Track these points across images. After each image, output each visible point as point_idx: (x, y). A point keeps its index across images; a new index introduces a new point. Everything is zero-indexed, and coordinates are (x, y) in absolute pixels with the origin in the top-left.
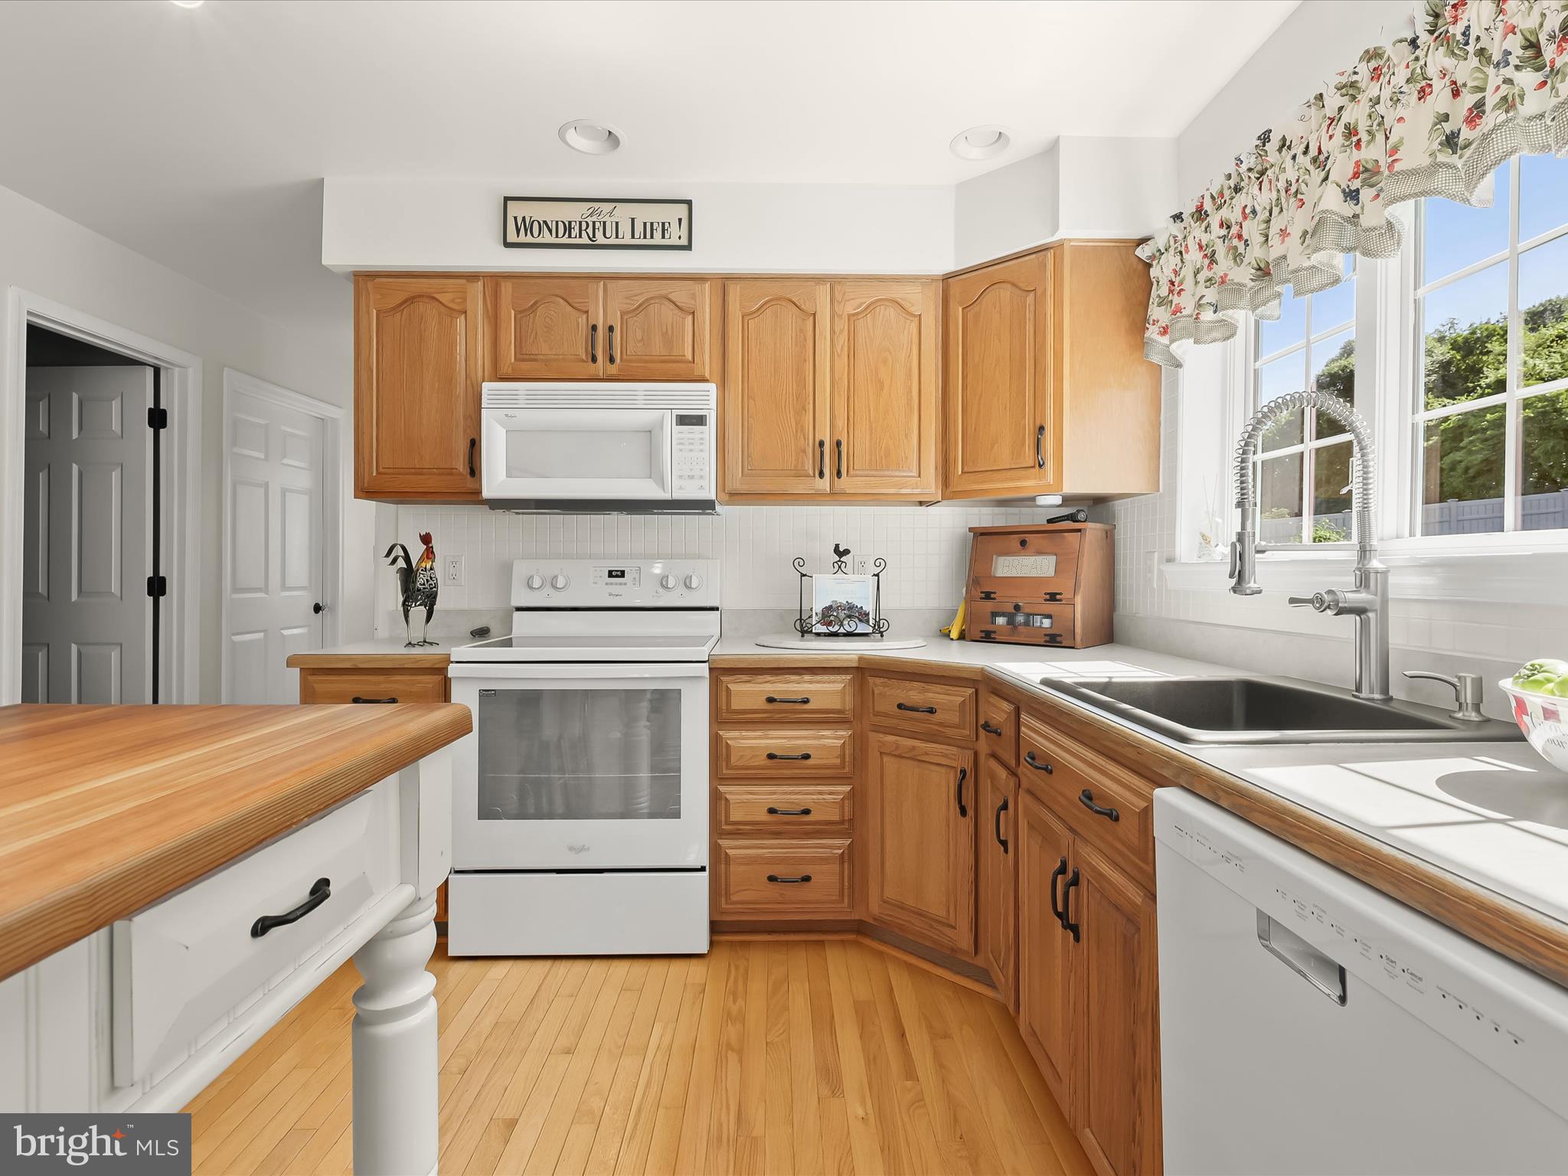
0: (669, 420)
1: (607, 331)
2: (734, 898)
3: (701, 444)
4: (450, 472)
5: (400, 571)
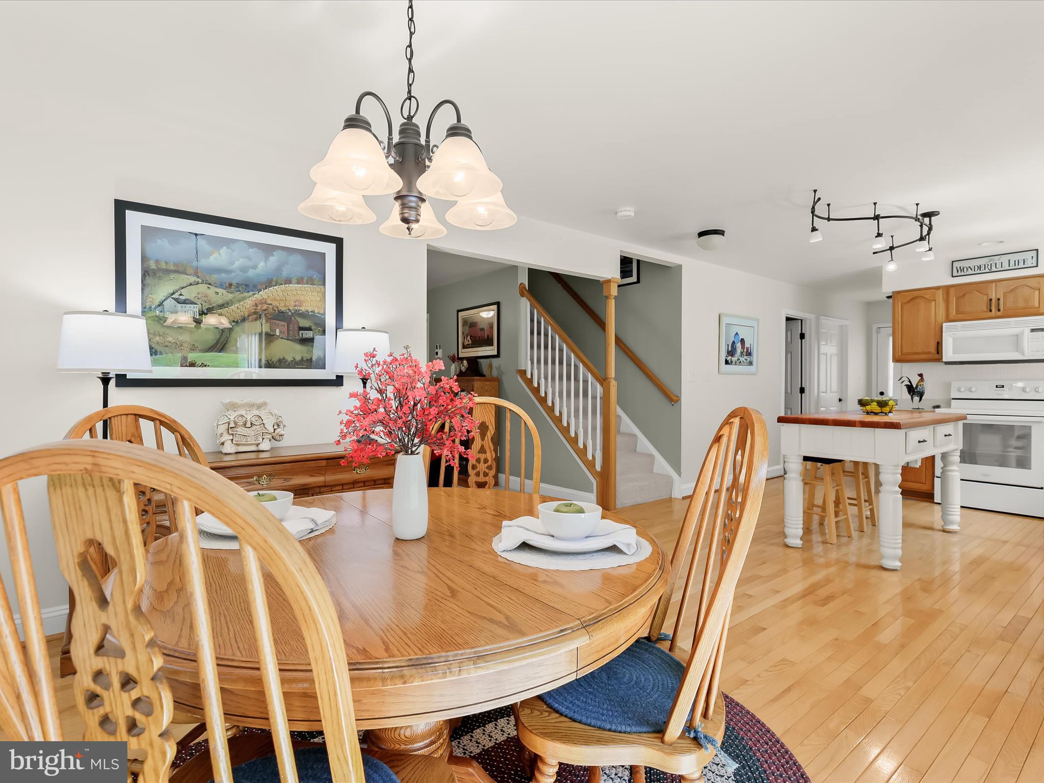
0: (1027, 331)
1: (997, 300)
4: (929, 353)
5: (907, 386)
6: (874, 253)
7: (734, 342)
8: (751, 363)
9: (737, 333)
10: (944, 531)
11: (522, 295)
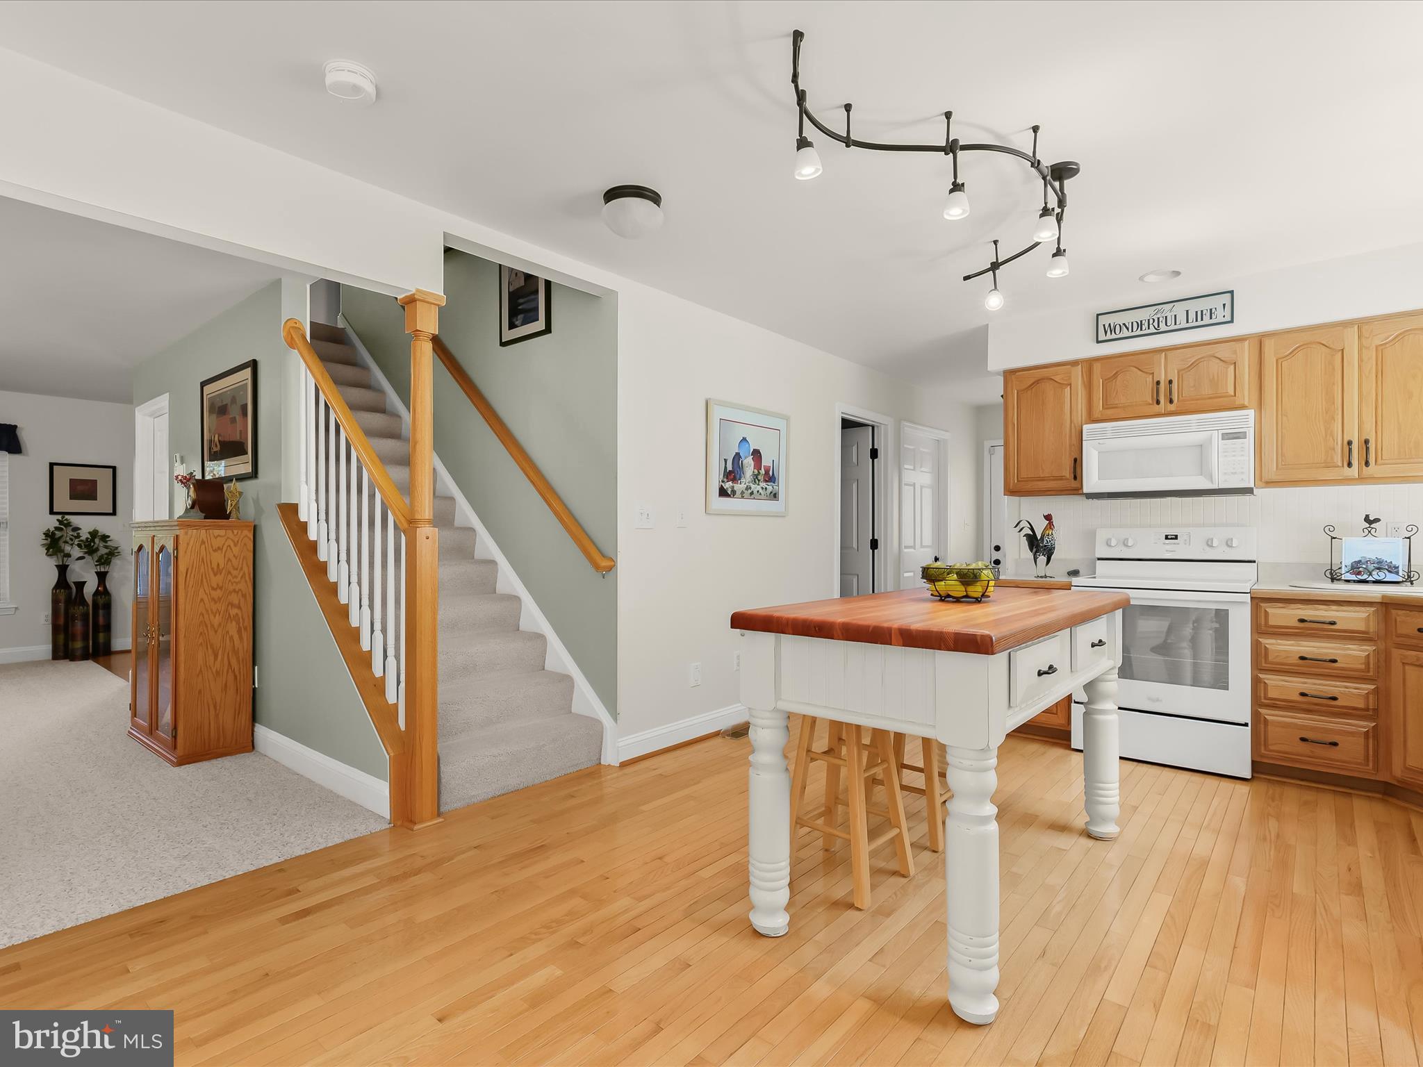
0: (1216, 436)
1: (1168, 383)
2: (1271, 748)
3: (1242, 451)
4: (1061, 478)
5: (1026, 535)
6: (966, 278)
7: (738, 456)
8: (775, 496)
9: (744, 439)
10: (1089, 836)
11: (292, 344)
